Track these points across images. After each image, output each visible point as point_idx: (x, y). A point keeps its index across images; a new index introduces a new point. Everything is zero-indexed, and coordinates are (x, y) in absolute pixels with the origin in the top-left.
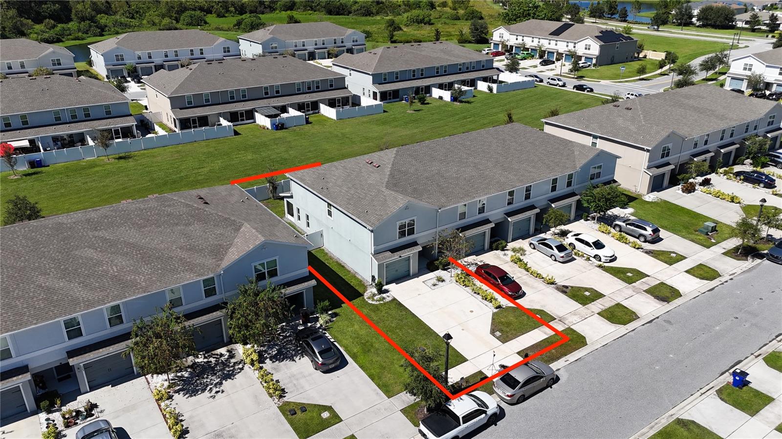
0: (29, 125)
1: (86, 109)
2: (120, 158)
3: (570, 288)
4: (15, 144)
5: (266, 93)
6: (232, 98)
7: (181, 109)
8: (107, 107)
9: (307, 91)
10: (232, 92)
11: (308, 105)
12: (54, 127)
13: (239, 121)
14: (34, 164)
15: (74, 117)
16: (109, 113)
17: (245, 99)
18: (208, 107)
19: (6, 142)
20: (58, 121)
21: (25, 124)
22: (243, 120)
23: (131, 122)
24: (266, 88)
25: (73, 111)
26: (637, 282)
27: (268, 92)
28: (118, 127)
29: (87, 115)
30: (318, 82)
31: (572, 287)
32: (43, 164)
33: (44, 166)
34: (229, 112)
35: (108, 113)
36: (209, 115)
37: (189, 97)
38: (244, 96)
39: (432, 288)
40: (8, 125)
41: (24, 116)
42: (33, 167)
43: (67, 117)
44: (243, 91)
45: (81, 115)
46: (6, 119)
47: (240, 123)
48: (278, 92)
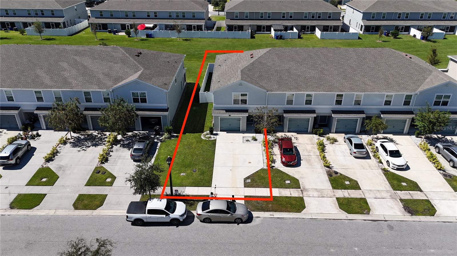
0: (157, 18)
1: (184, 13)
2: (186, 40)
3: (339, 174)
4: (147, 25)
5: (283, 17)
6: (262, 17)
7: (231, 20)
8: (194, 13)
9: (311, 19)
10: (262, 14)
11: (308, 27)
12: (167, 20)
13: (261, 31)
14: (149, 36)
15: (178, 16)
16: (194, 17)
17: (270, 19)
18: (245, 21)
19: (144, 24)
20: (170, 18)
21: (156, 16)
22: (264, 31)
23: (202, 23)
24: (284, 14)
25: (177, 13)
26: (403, 191)
27: (285, 16)
28: (195, 25)
29: (184, 16)
30: (320, 14)
31: (341, 174)
32: (152, 37)
33: (153, 38)
34: (256, 25)
35: (194, 16)
36: (245, 25)
37: (237, 13)
38: (269, 17)
39: (245, 142)
40: (148, 16)
41: (155, 13)
42: (147, 37)
43: (174, 16)
44: (269, 14)
45: (181, 16)
46: (148, 12)
47: (262, 32)
48: (291, 17)
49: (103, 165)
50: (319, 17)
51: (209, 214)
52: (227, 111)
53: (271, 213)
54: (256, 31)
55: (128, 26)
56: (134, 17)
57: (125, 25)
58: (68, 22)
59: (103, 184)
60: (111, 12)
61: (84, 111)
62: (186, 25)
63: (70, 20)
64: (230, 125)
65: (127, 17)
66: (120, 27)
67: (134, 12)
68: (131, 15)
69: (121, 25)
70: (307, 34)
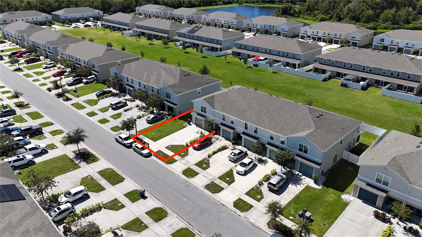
0: (270, 53)
1: (288, 53)
4: (260, 58)
5: (364, 69)
6: (345, 66)
7: (320, 64)
8: (294, 54)
9: (389, 75)
11: (382, 82)
12: (275, 56)
15: (283, 55)
16: (294, 57)
18: (330, 66)
20: (278, 54)
23: (298, 62)
24: (364, 67)
25: (284, 52)
28: (292, 63)
29: (287, 55)
30: (399, 72)
33: (257, 67)
34: (336, 72)
36: (327, 70)
37: (326, 59)
38: (351, 67)
40: (266, 51)
41: (270, 50)
43: (281, 54)
44: (351, 64)
45: (285, 55)
46: (266, 49)
47: (340, 78)
48: (370, 70)
50: (398, 76)
54: (335, 76)
55: (251, 56)
56: (257, 51)
57: (249, 55)
58: (225, 48)
60: (246, 45)
65: (253, 50)
66: (247, 56)
67: (258, 48)
68: (256, 49)
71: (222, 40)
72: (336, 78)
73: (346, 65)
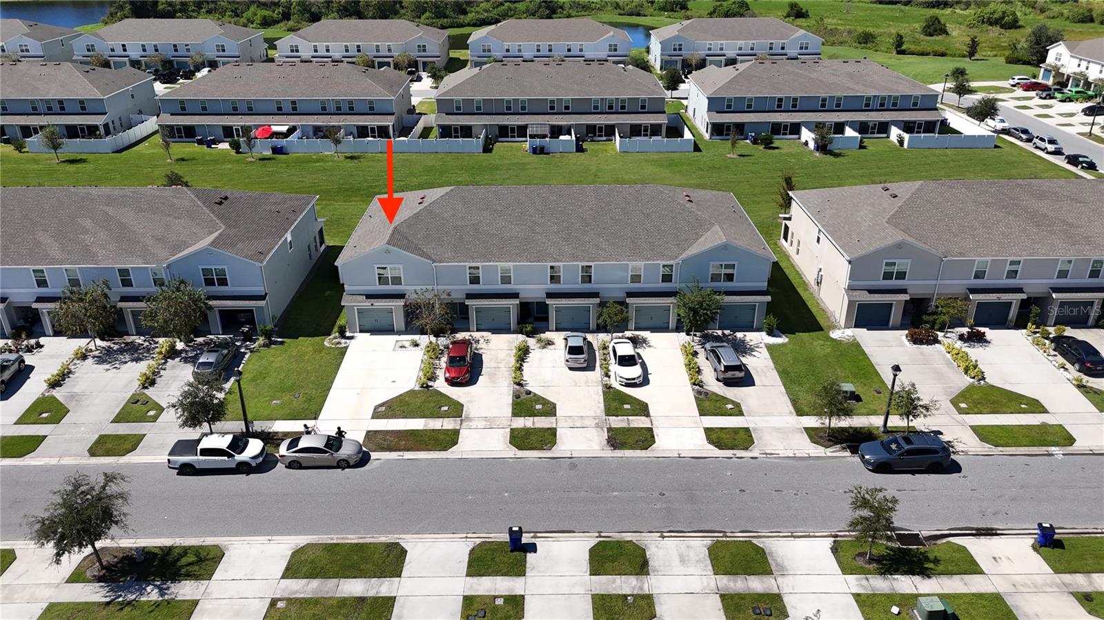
0: (298, 112)
1: (351, 102)
2: (352, 158)
3: (531, 395)
4: (275, 129)
5: (552, 108)
6: (509, 108)
7: (447, 114)
8: (371, 102)
9: (607, 110)
10: (508, 102)
11: (601, 128)
12: (316, 117)
13: (508, 137)
14: (277, 150)
15: (339, 108)
16: (372, 110)
17: (524, 111)
18: (476, 116)
19: (270, 126)
20: (324, 111)
21: (295, 109)
22: (514, 137)
23: (389, 122)
24: (552, 101)
25: (338, 102)
26: (620, 417)
27: (554, 107)
28: (374, 125)
29: (351, 108)
30: (623, 101)
31: (535, 395)
32: (284, 151)
33: (286, 154)
34: (498, 125)
35: (372, 108)
36: (474, 125)
37: (458, 101)
38: (523, 108)
39: (397, 348)
40: (280, 109)
41: (294, 102)
42: (273, 153)
43: (333, 109)
44: (523, 102)
45: (345, 108)
46: (278, 102)
47: (510, 139)
48: (567, 108)
49: (146, 391)
50: (623, 107)
51: (297, 455)
52: (369, 296)
53: (401, 453)
54: (497, 137)
55: (237, 130)
56: (250, 112)
57: (231, 127)
58: (115, 122)
59: (143, 419)
60: (203, 102)
61: (119, 301)
62: (355, 125)
63: (120, 118)
64: (376, 321)
65: (235, 111)
66: (221, 132)
67: (249, 102)
68: (243, 108)
69: (223, 127)
70: (599, 141)
71: (103, 99)
72: (500, 139)
73: (511, 107)
